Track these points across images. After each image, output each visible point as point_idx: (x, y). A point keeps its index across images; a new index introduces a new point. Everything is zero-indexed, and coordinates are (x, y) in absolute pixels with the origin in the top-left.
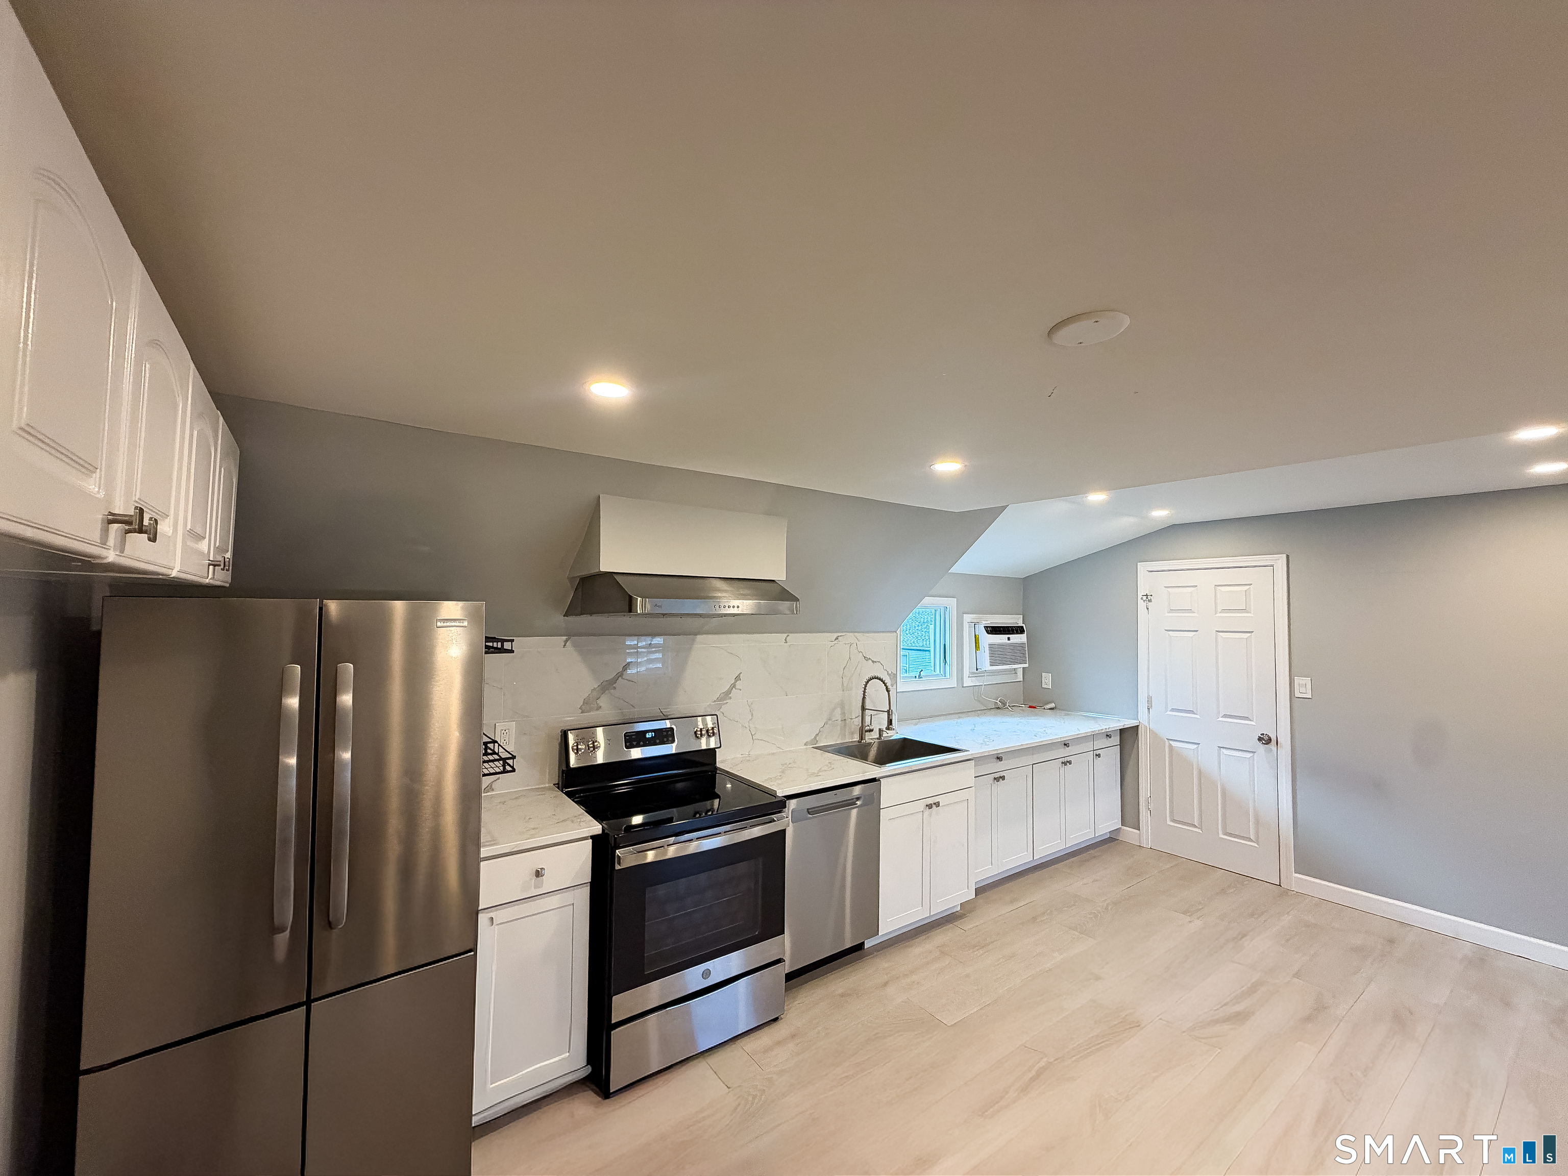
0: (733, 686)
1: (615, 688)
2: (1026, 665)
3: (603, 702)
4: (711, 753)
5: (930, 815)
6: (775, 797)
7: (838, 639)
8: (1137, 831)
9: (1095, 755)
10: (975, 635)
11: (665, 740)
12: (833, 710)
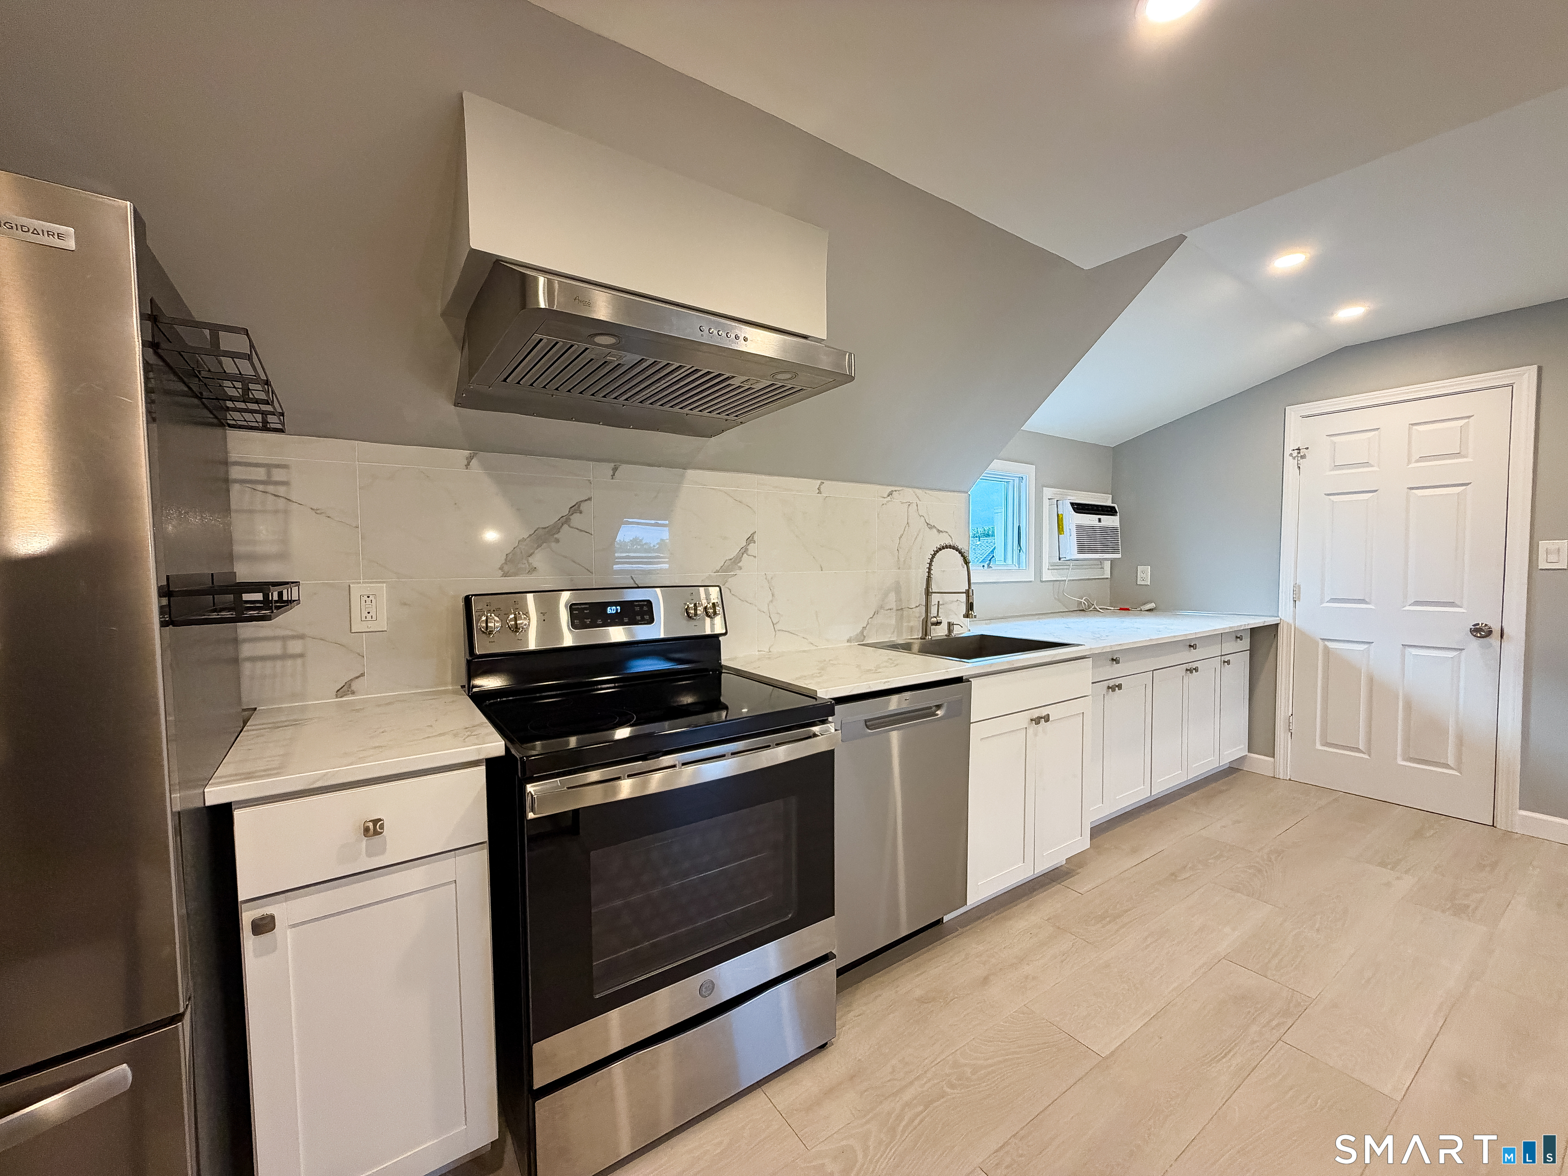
0: (744, 550)
1: (557, 541)
2: (1119, 556)
3: (539, 559)
4: (712, 642)
5: (1036, 735)
6: (816, 699)
7: (891, 494)
8: (1271, 759)
9: (1222, 661)
10: (1058, 515)
11: (639, 618)
12: (886, 595)
